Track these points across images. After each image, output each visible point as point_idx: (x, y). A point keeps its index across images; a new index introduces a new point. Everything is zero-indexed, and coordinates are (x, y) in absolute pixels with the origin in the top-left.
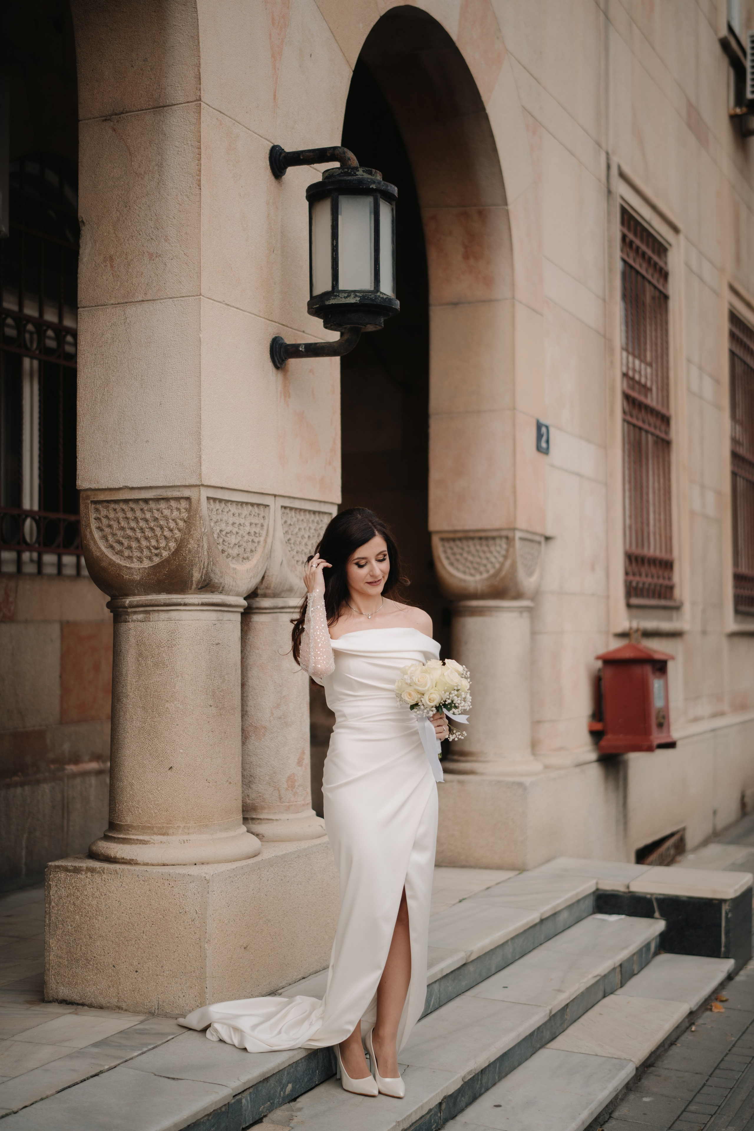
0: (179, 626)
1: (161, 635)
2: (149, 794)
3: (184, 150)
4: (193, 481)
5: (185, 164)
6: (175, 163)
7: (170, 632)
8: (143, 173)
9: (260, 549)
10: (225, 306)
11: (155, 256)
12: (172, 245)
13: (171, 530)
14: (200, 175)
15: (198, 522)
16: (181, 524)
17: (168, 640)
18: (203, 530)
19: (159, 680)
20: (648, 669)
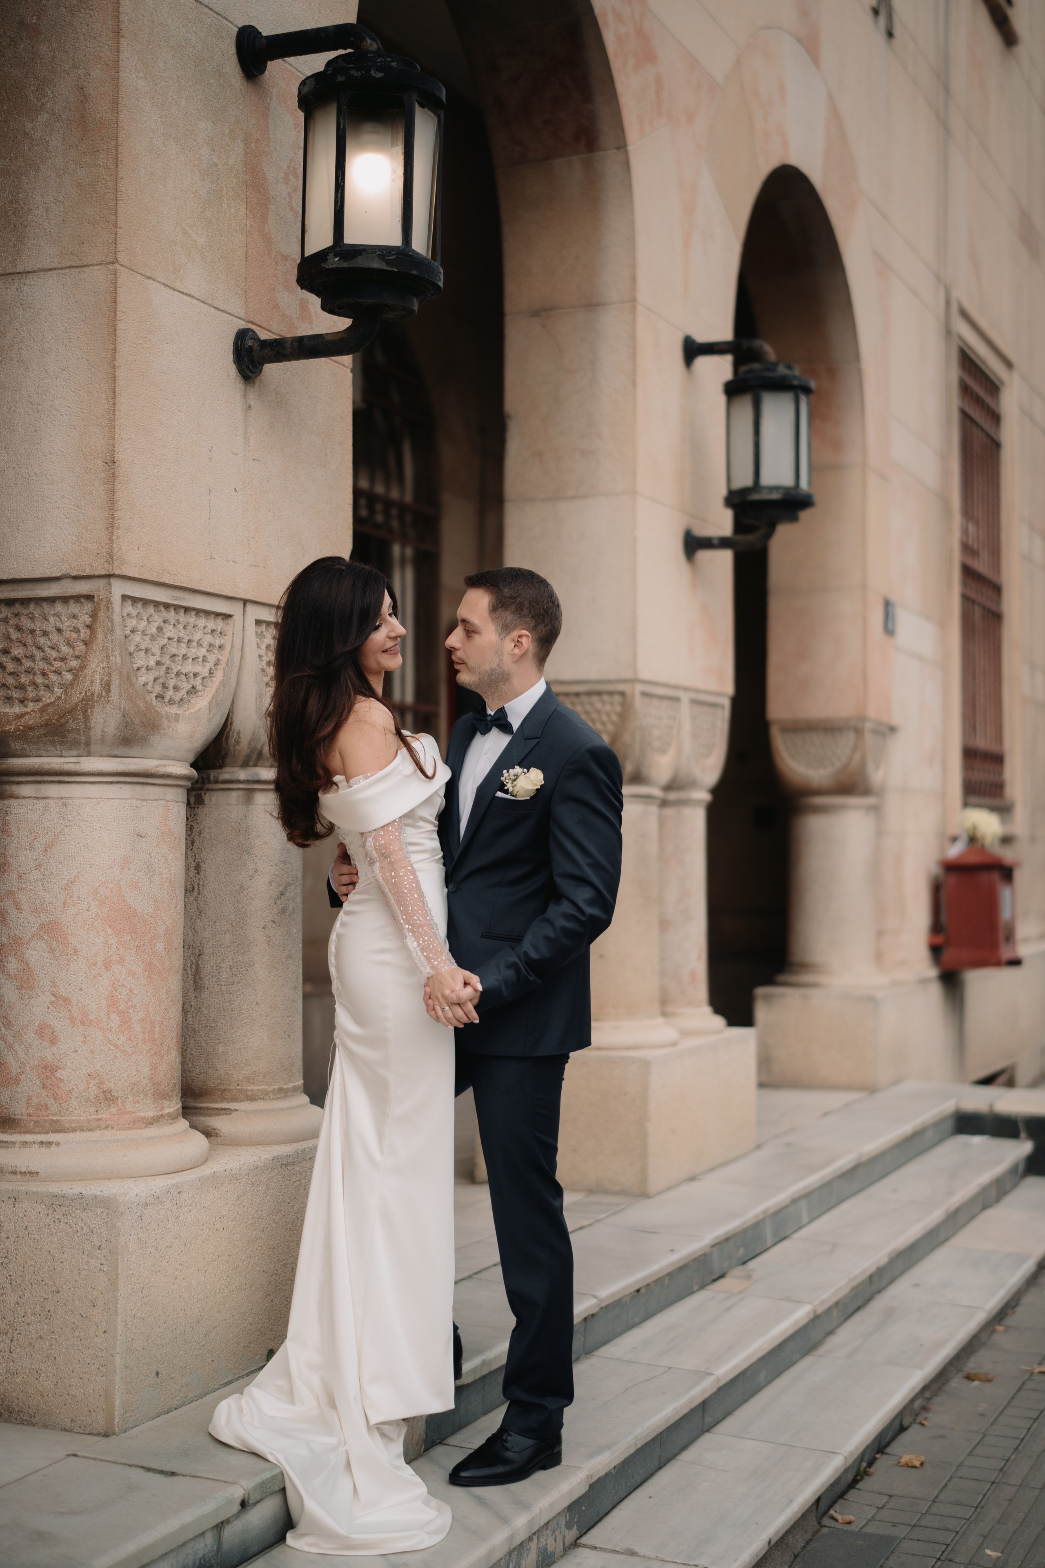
3: (619, 350)
4: (628, 675)
5: (620, 363)
6: (610, 362)
8: (574, 370)
9: (674, 743)
10: (653, 502)
11: (588, 453)
12: (606, 442)
15: (631, 717)
16: (616, 717)
18: (636, 724)
20: (996, 876)
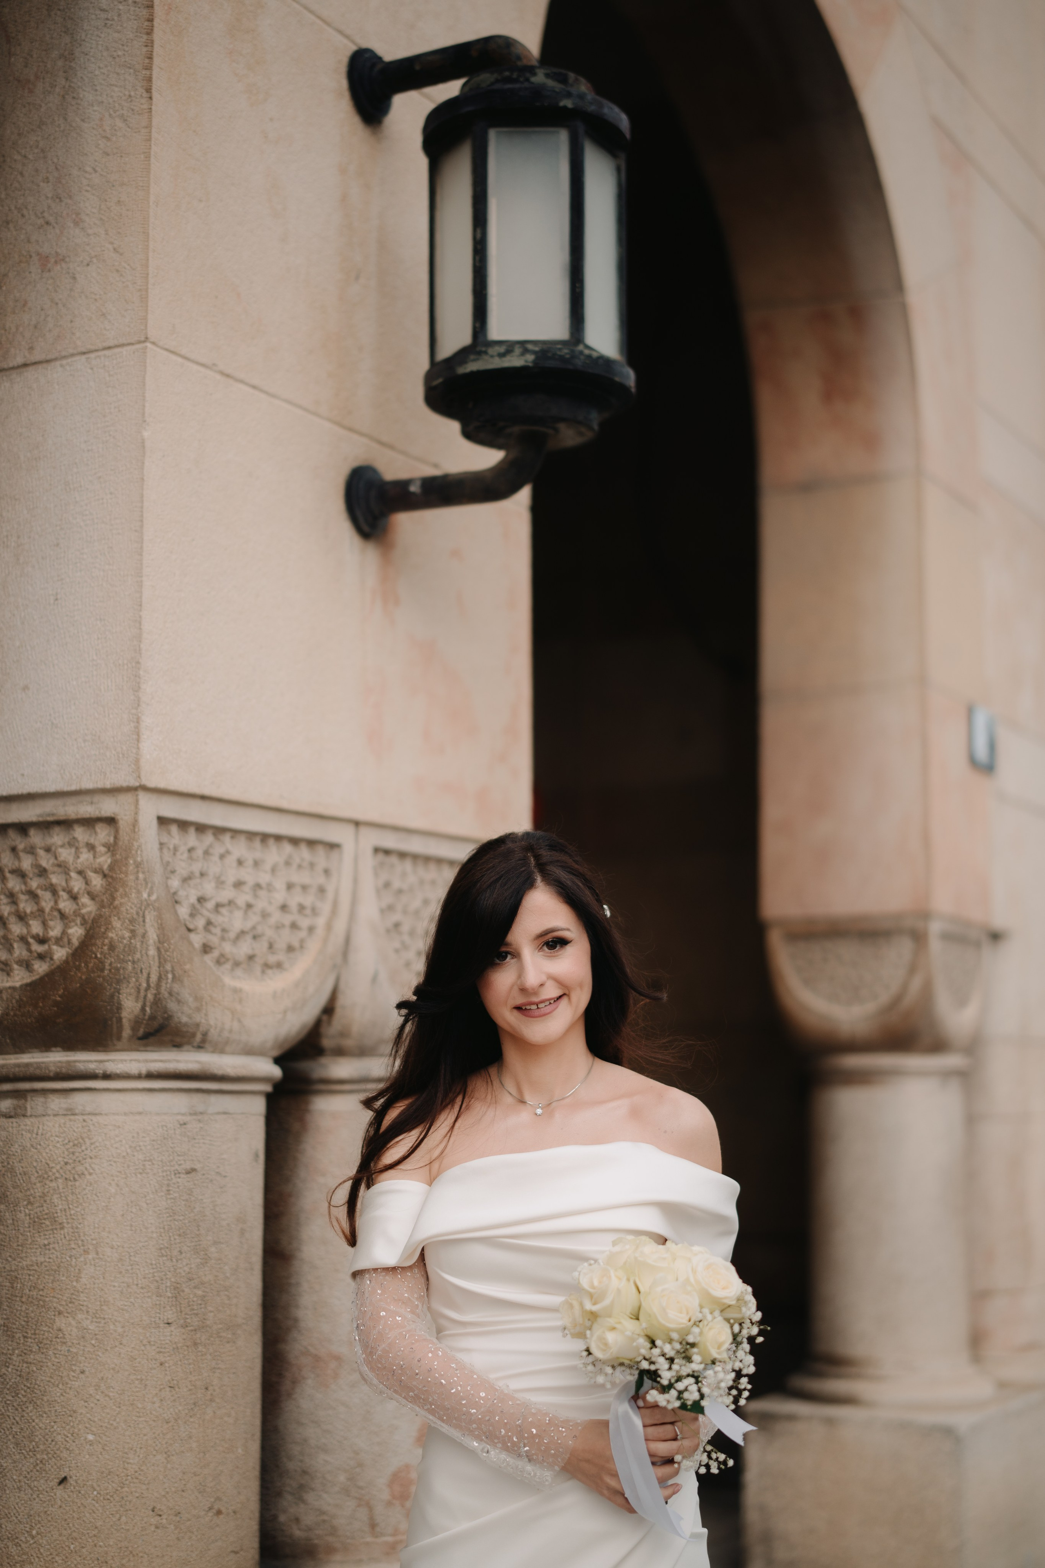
0: (92, 1127)
1: (50, 1150)
2: (10, 1544)
3: (119, 15)
5: (120, 46)
6: (100, 48)
7: (71, 1144)
8: (32, 78)
9: (313, 946)
10: (218, 377)
12: (90, 231)
14: (149, 68)
15: (132, 877)
17: (66, 1163)
18: (145, 895)
19: (43, 1260)
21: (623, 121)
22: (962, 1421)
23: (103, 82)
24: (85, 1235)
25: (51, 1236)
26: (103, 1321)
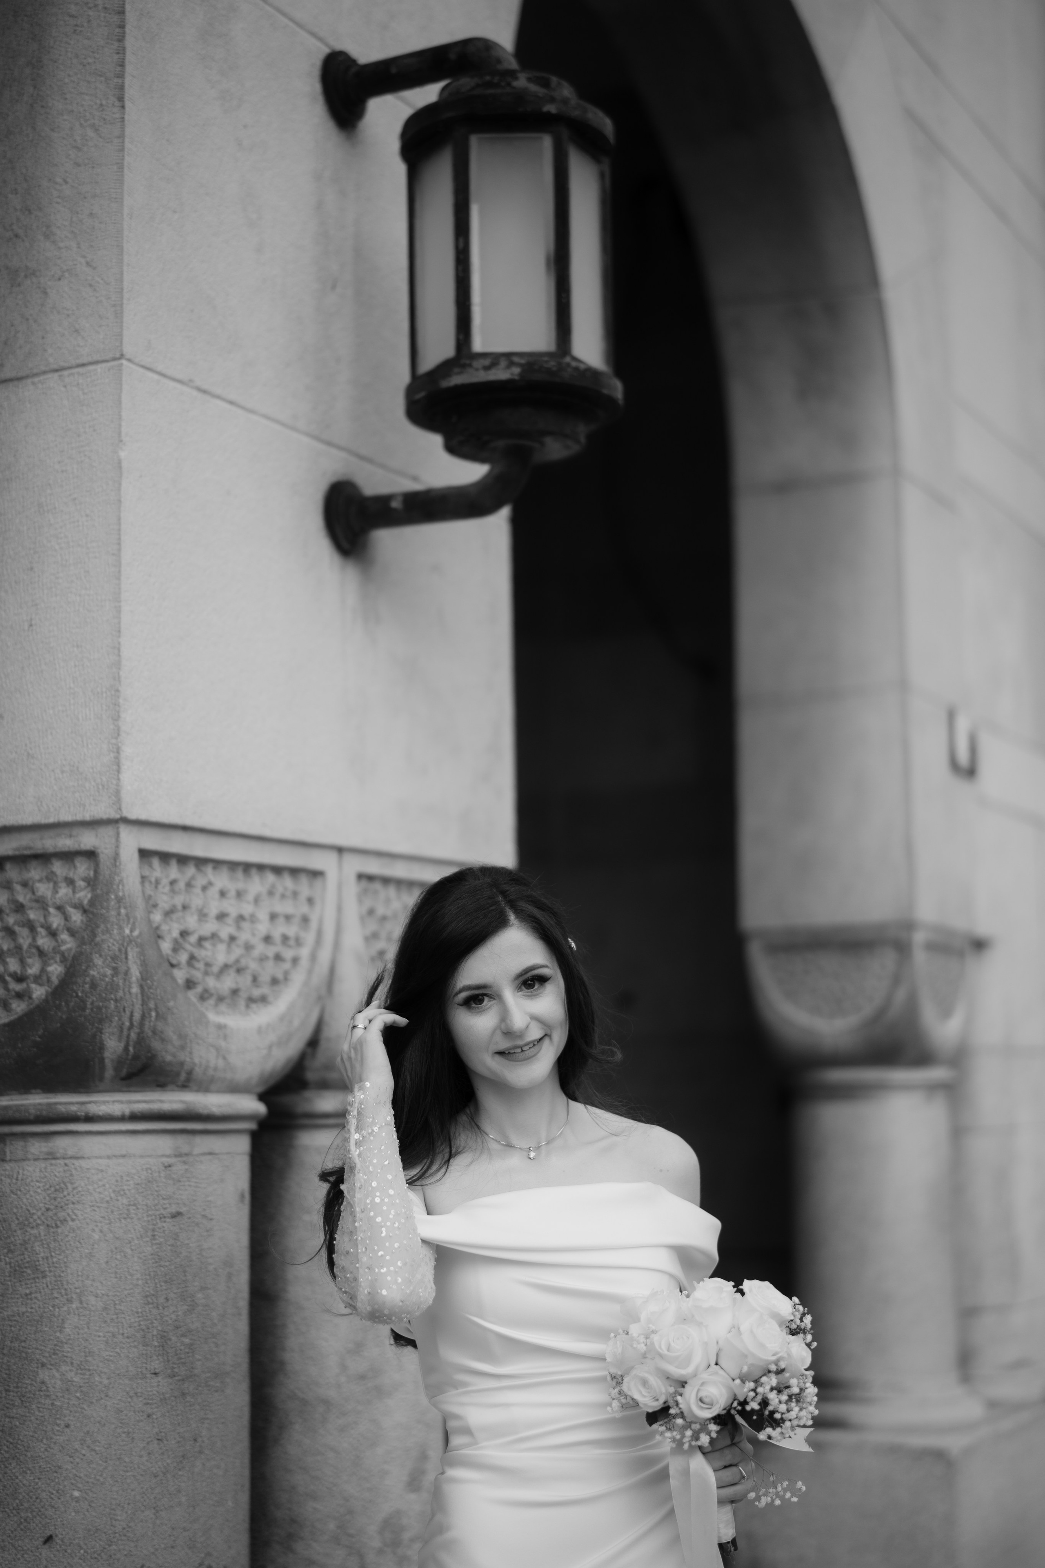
0: (74, 1172)
1: (31, 1196)
3: (89, 21)
4: (102, 810)
7: (53, 1189)
10: (195, 393)
11: (22, 274)
12: (61, 245)
13: (53, 934)
14: (121, 76)
15: (113, 913)
16: (77, 917)
17: (48, 1209)
18: (127, 931)
19: (24, 1309)
21: (607, 125)
22: (954, 1444)
23: (73, 90)
24: (68, 1283)
25: (33, 1285)
26: (88, 1373)
